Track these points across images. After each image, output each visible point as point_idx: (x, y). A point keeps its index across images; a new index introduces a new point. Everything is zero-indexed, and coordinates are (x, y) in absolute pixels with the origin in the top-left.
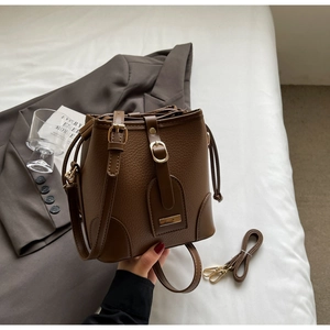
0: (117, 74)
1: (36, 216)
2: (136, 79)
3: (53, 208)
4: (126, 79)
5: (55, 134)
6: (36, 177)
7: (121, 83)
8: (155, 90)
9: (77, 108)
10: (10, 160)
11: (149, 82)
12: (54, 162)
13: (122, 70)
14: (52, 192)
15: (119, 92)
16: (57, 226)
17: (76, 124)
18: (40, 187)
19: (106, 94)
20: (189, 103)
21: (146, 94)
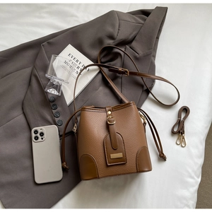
0: (110, 29)
2: (122, 35)
4: (116, 35)
5: (63, 67)
6: (50, 96)
7: (111, 37)
10: (34, 81)
12: (62, 88)
13: (113, 26)
14: (59, 109)
17: (77, 61)
18: (52, 104)
20: (154, 57)
21: (127, 46)
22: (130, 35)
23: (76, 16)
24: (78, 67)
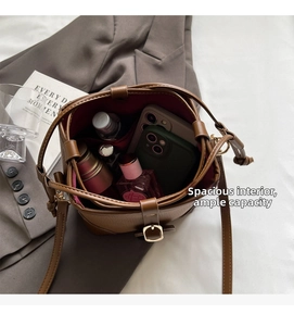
5: (27, 110)
7: (104, 40)
8: (148, 45)
11: (139, 35)
14: (26, 189)
15: (103, 50)
16: (33, 235)
17: (52, 95)
18: (11, 181)
21: (137, 50)
23: (42, 27)
24: (55, 105)
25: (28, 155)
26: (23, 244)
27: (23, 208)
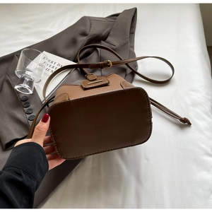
0: (82, 28)
1: (19, 122)
2: (94, 30)
3: (30, 117)
4: (88, 31)
6: (21, 96)
7: (84, 34)
8: (109, 39)
9: (55, 52)
10: (6, 86)
11: (104, 33)
13: (85, 25)
14: (31, 106)
15: (83, 40)
17: (52, 62)
18: (23, 103)
19: (74, 42)
20: (133, 47)
21: (102, 42)
22: (104, 31)
25: (35, 91)
26: (26, 134)
27: (28, 116)
